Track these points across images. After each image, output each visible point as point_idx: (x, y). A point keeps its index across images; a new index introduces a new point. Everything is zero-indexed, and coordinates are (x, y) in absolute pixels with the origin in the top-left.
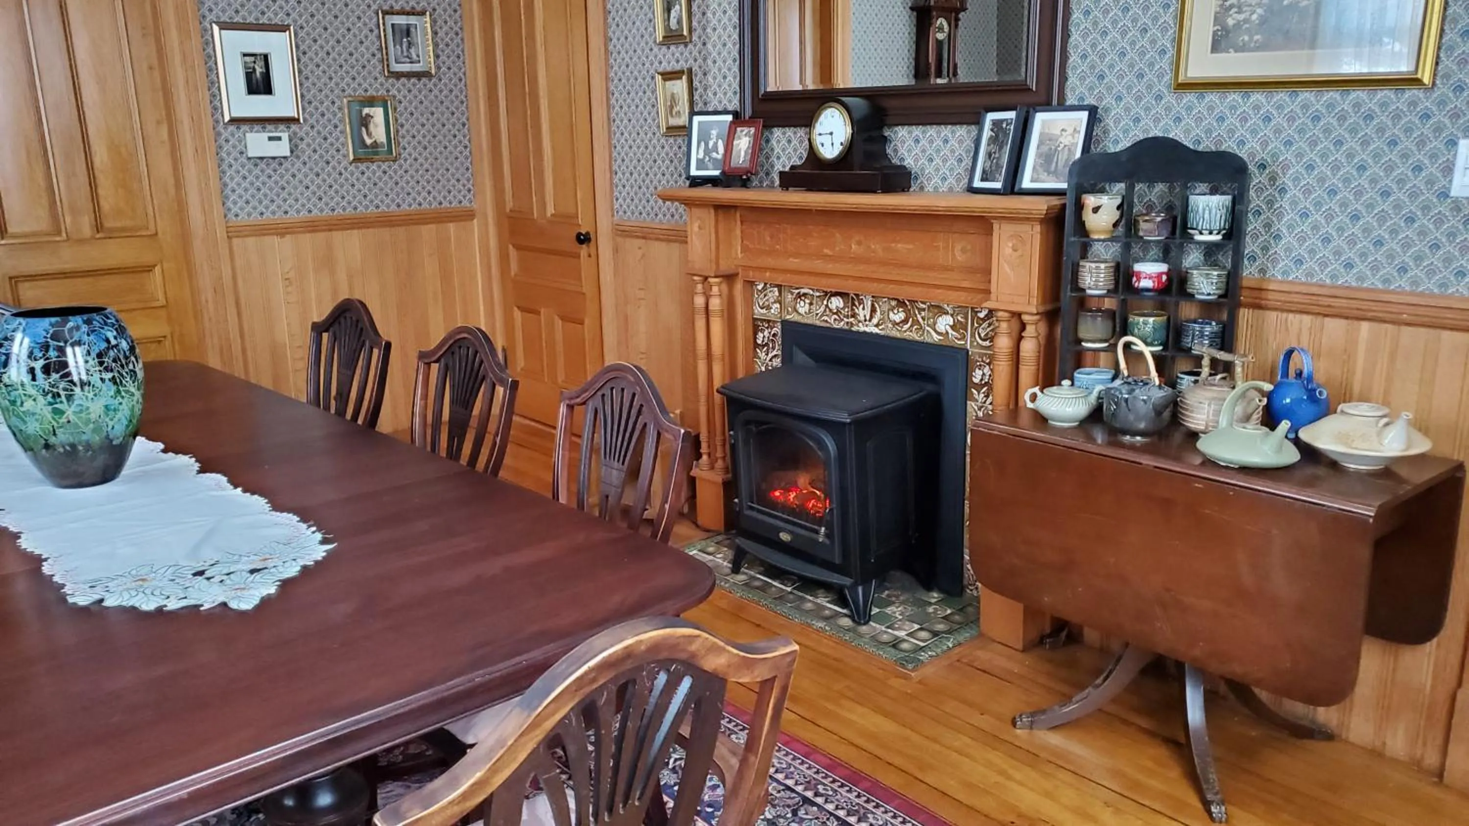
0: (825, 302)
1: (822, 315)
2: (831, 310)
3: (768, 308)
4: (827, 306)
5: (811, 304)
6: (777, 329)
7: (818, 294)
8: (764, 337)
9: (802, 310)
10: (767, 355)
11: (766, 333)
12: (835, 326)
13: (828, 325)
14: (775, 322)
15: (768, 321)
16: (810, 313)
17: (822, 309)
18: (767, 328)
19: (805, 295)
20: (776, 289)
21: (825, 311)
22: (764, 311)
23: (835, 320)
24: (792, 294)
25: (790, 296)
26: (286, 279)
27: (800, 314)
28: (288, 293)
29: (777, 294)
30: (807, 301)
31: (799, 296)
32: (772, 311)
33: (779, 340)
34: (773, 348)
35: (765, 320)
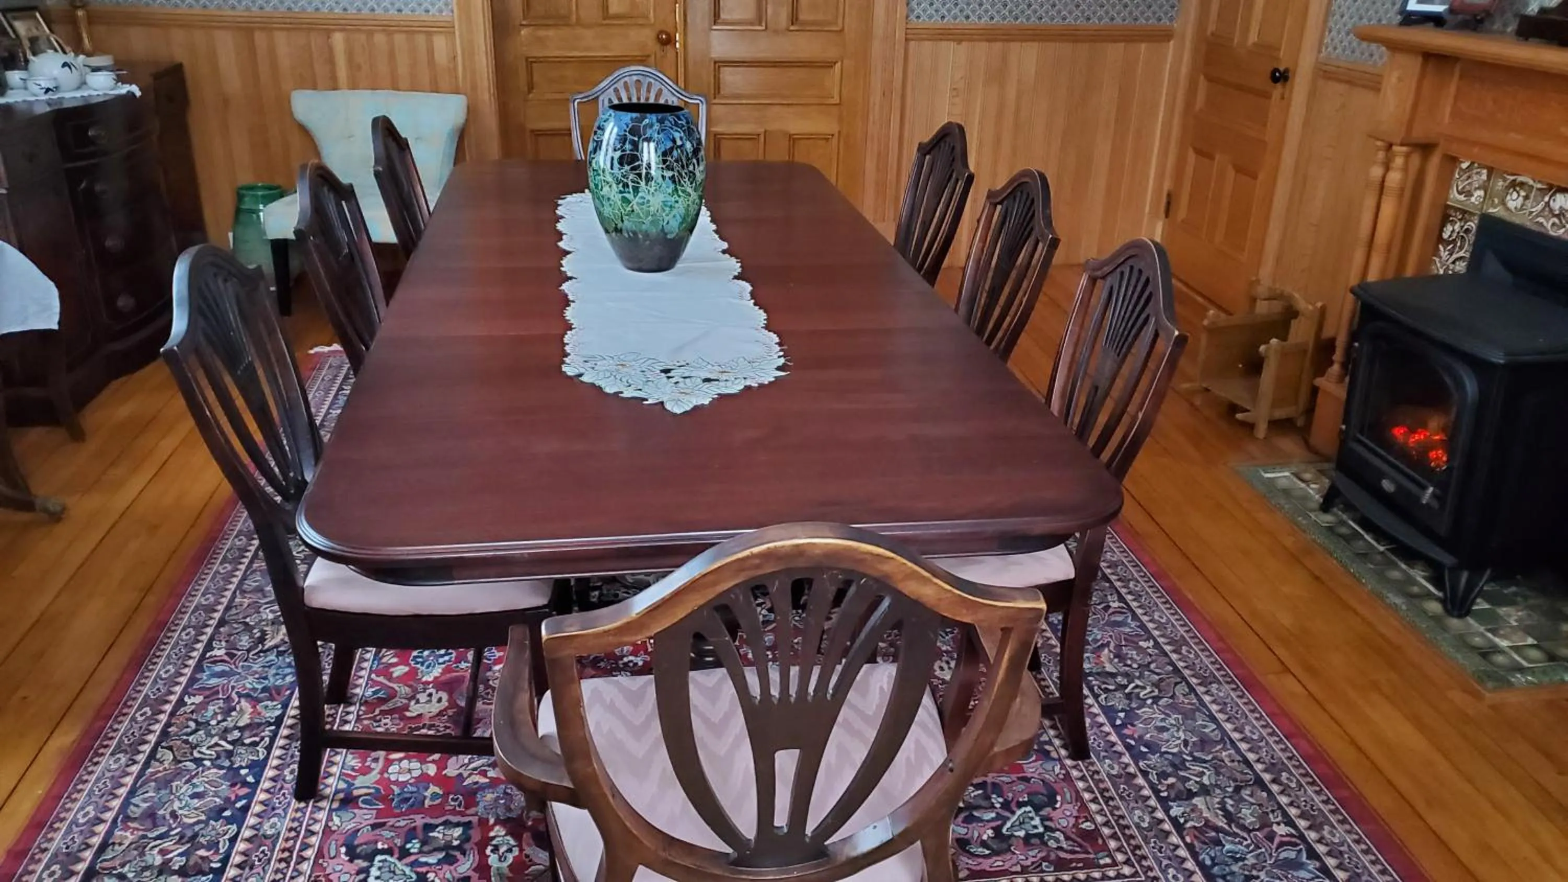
0: (1547, 199)
1: (1537, 216)
2: (1551, 211)
3: (1469, 194)
4: (1548, 204)
5: (1526, 198)
6: (1472, 225)
7: (1539, 186)
8: (1453, 231)
9: (1512, 205)
10: (1451, 254)
11: (1457, 227)
12: (1552, 233)
13: (1543, 230)
14: (1472, 214)
15: (1464, 212)
16: (1521, 209)
17: (1540, 207)
18: (1460, 220)
19: (1522, 184)
20: (1485, 171)
21: (1543, 209)
22: (1462, 198)
23: (1554, 224)
24: (1505, 180)
25: (1501, 183)
26: (955, 89)
27: (1508, 209)
28: (953, 104)
29: (1484, 177)
30: (1523, 193)
31: (1514, 185)
32: (1473, 199)
33: (1471, 237)
34: (1461, 248)
35: (1459, 209)
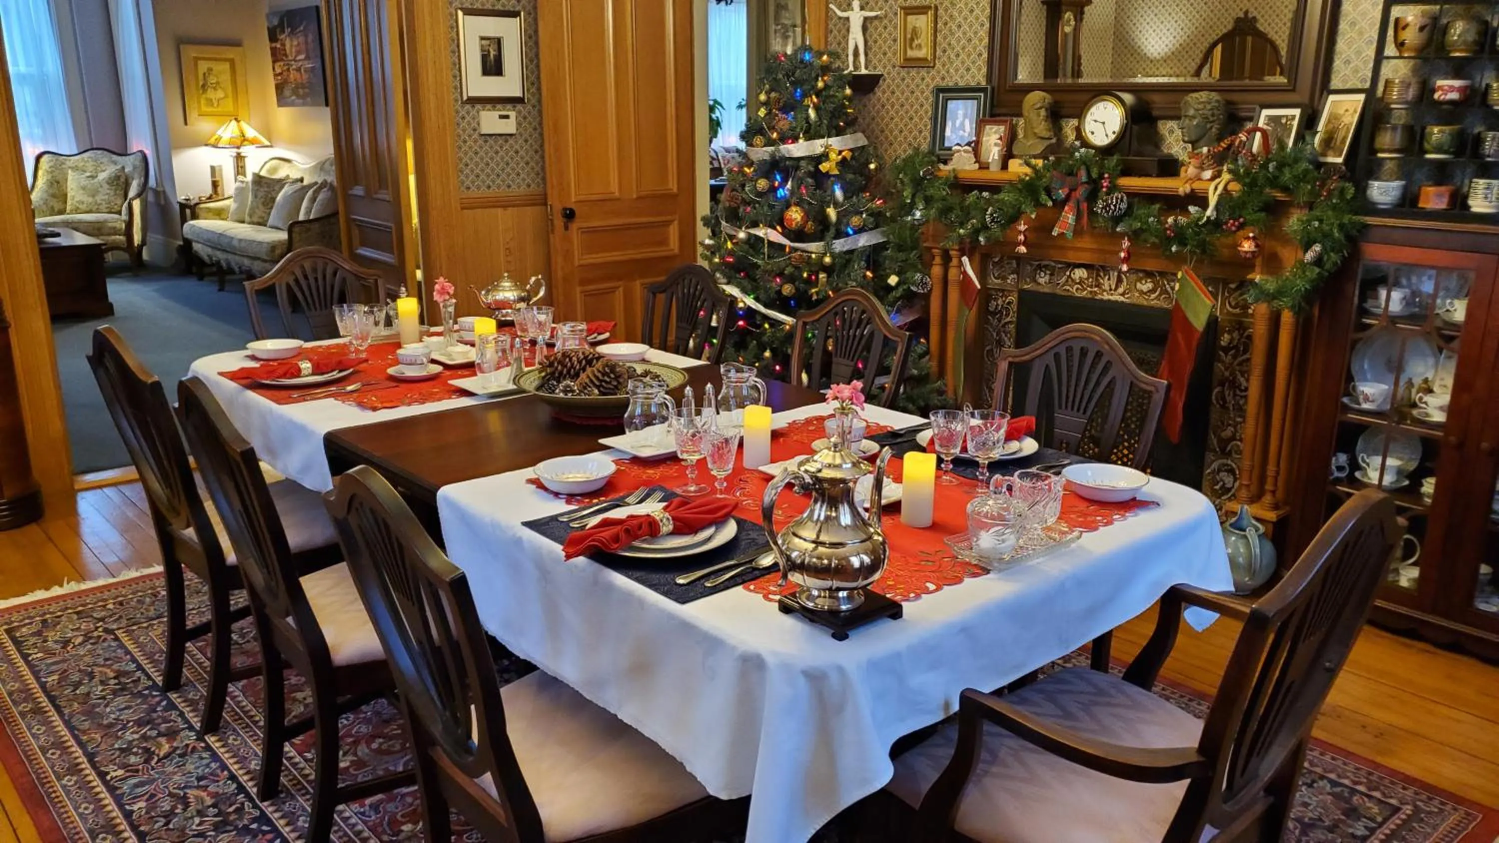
0: (1068, 273)
1: (1063, 286)
2: (1073, 280)
3: (1004, 278)
4: (1069, 276)
5: (1051, 275)
6: (1013, 298)
7: (1060, 266)
8: (997, 305)
9: (1042, 281)
10: (1000, 321)
11: (1000, 302)
12: (1077, 295)
13: (1070, 294)
14: (1012, 291)
15: (1003, 291)
16: (1050, 283)
17: (1064, 279)
18: (1002, 297)
19: (1046, 266)
20: (1014, 262)
21: (1067, 281)
22: (999, 281)
23: (1077, 289)
24: (1031, 265)
25: (1029, 268)
26: (507, 249)
27: (1039, 284)
28: (509, 262)
29: (1015, 265)
30: (1048, 272)
31: (1040, 267)
32: (1009, 281)
33: (1014, 307)
34: (1007, 315)
35: (999, 290)
